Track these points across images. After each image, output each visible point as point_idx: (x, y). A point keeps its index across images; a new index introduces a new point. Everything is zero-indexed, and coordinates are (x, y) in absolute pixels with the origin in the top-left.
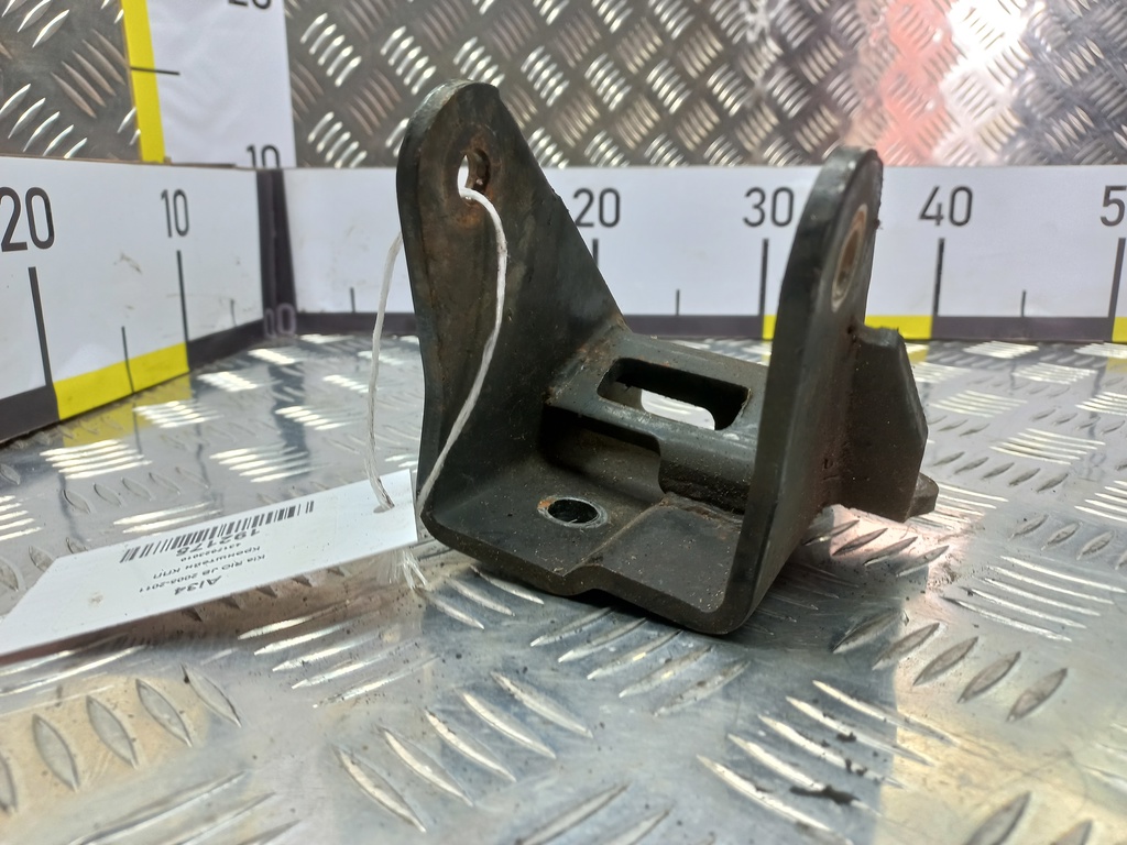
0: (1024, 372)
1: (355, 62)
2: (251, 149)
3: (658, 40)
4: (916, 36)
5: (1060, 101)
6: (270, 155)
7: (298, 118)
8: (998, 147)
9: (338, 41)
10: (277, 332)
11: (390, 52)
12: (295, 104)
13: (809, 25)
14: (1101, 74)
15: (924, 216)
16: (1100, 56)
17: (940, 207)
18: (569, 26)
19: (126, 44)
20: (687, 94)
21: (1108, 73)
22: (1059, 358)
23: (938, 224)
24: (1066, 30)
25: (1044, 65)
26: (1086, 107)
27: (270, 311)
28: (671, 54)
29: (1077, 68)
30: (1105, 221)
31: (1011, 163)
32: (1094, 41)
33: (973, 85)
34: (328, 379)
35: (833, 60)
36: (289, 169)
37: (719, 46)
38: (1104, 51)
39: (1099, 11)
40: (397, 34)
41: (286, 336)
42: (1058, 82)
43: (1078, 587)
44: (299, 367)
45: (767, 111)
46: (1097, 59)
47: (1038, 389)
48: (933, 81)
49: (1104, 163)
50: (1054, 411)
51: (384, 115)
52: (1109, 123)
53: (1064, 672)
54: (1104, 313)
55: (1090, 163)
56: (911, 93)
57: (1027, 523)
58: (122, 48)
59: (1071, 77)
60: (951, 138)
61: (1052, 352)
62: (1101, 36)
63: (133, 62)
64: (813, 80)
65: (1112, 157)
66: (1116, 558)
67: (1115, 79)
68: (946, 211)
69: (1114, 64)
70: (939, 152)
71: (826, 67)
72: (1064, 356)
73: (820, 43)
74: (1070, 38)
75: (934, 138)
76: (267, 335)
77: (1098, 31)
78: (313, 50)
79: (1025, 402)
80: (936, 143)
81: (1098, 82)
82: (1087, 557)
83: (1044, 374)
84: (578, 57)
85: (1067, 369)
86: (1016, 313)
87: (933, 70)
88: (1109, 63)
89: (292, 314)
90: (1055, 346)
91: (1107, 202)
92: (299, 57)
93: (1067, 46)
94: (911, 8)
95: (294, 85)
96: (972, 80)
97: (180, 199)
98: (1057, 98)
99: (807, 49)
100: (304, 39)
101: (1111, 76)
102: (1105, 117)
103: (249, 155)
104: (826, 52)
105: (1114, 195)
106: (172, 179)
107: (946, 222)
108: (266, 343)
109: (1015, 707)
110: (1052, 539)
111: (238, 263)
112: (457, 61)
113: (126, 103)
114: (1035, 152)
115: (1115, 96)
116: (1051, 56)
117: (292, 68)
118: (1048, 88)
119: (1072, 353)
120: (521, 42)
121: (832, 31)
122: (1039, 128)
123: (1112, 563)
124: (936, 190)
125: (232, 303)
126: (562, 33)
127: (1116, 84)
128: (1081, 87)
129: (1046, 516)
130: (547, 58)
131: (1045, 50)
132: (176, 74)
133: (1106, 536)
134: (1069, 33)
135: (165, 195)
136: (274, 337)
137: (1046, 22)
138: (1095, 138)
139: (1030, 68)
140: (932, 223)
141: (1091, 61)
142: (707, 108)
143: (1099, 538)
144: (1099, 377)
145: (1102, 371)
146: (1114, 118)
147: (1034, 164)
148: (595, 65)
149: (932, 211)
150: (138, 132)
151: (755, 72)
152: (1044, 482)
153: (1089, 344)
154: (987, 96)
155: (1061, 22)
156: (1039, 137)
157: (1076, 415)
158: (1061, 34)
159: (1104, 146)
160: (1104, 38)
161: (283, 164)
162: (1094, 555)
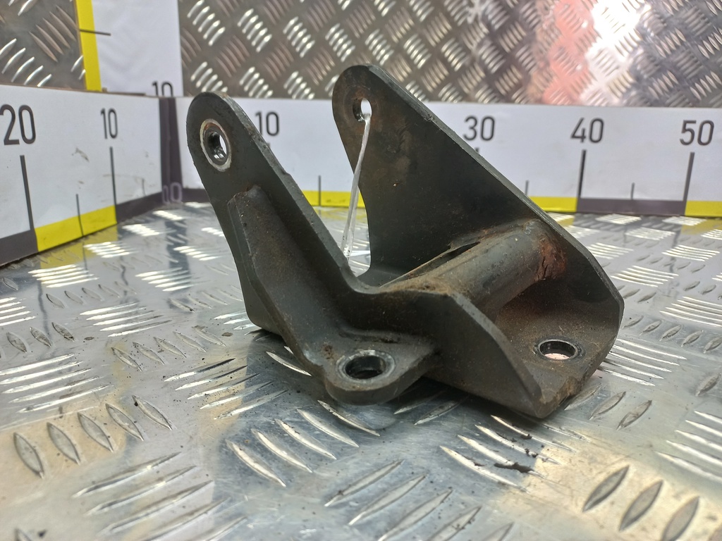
0: (632, 232)
1: (221, 31)
2: (155, 84)
3: (411, 22)
4: (572, 24)
5: (658, 67)
6: (167, 88)
7: (185, 65)
8: (619, 94)
9: (211, 17)
10: (170, 200)
11: (244, 25)
12: (183, 57)
13: (506, 15)
14: (683, 51)
15: (574, 136)
16: (684, 39)
17: (584, 131)
18: (356, 11)
19: (77, 15)
20: (429, 56)
21: (688, 51)
22: (653, 225)
23: (582, 141)
24: (663, 23)
25: (649, 45)
26: (674, 71)
27: (166, 187)
28: (420, 30)
29: (669, 46)
30: (683, 142)
31: (628, 105)
32: (680, 30)
33: (606, 56)
34: (204, 229)
35: (519, 37)
36: (179, 97)
37: (449, 27)
38: (686, 37)
39: (684, 11)
40: (248, 13)
41: (176, 203)
42: (657, 55)
43: (660, 356)
44: (185, 222)
45: (478, 68)
46: (681, 42)
47: (640, 243)
48: (582, 51)
49: (684, 106)
50: (649, 256)
51: (239, 64)
52: (688, 81)
53: (650, 403)
54: (681, 198)
55: (675, 106)
56: (567, 59)
57: (632, 320)
58: (74, 17)
59: (665, 53)
60: (591, 88)
61: (648, 221)
62: (684, 27)
63: (81, 27)
64: (507, 50)
65: (688, 103)
66: (682, 340)
67: (692, 54)
68: (587, 134)
69: (692, 45)
70: (584, 96)
71: (515, 42)
72: (656, 224)
73: (512, 27)
74: (666, 28)
75: (581, 88)
76: (164, 202)
77: (683, 24)
78: (195, 22)
79: (632, 250)
80: (582, 91)
81: (681, 56)
82: (665, 340)
83: (643, 234)
84: (361, 31)
85: (658, 231)
86: (628, 197)
87: (581, 45)
88: (689, 44)
89: (180, 189)
90: (651, 218)
91: (685, 130)
92: (186, 26)
93: (664, 33)
94: (569, 6)
95: (182, 44)
96: (605, 52)
97: (112, 115)
98: (657, 65)
99: (504, 30)
100: (189, 15)
101: (690, 52)
102: (685, 78)
103: (154, 88)
104: (516, 32)
105: (688, 126)
106: (107, 102)
107: (587, 140)
108: (163, 207)
109: (622, 422)
110: (645, 329)
111: (147, 156)
112: (285, 31)
113: (76, 53)
114: (642, 98)
115: (691, 65)
116: (653, 39)
117: (182, 33)
118: (651, 59)
119: (661, 222)
120: (325, 20)
121: (520, 19)
122: (645, 84)
123: (679, 342)
124: (581, 121)
125: (143, 181)
126: (352, 16)
127: (693, 57)
128: (671, 59)
129: (643, 317)
130: (342, 31)
131: (650, 35)
132: (108, 34)
133: (677, 328)
134: (665, 25)
135: (103, 112)
136: (168, 203)
137: (651, 18)
138: (679, 90)
139: (641, 47)
140: (578, 141)
141: (678, 43)
142: (441, 65)
143: (673, 329)
144: (677, 236)
145: (678, 233)
146: (690, 79)
147: (641, 106)
148: (371, 37)
149: (579, 133)
150: (84, 71)
151: (471, 44)
152: (642, 297)
153: (671, 217)
154: (614, 62)
155: (660, 18)
156: (645, 89)
157: (662, 258)
158: (660, 25)
159: (684, 96)
160: (686, 28)
161: (175, 94)
162: (669, 338)
